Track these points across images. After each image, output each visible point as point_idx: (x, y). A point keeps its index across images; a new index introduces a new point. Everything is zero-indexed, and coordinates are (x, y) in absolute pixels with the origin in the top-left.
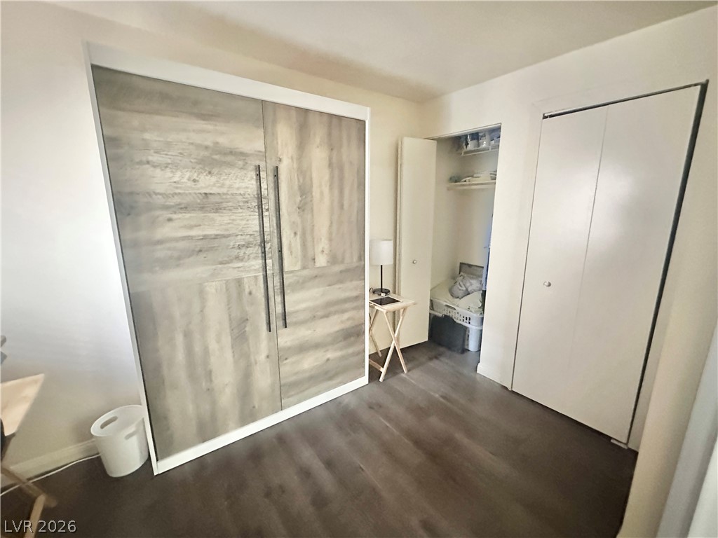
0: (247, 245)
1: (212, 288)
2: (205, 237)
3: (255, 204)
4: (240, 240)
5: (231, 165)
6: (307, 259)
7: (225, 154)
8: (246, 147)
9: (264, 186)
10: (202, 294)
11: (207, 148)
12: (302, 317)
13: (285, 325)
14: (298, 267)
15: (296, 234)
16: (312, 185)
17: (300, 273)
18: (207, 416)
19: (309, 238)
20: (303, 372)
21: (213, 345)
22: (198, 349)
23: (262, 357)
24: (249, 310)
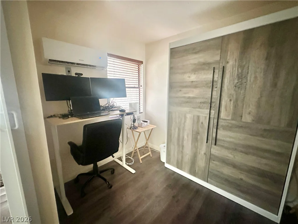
0: (205, 103)
1: (189, 116)
3: (211, 84)
4: (202, 100)
5: (203, 69)
7: (202, 65)
9: (216, 76)
11: (195, 64)
13: (215, 145)
14: (230, 118)
15: (230, 100)
16: (248, 73)
17: (229, 121)
18: (180, 161)
19: (240, 104)
20: (222, 173)
21: (186, 137)
22: (181, 136)
23: (203, 152)
24: (200, 130)
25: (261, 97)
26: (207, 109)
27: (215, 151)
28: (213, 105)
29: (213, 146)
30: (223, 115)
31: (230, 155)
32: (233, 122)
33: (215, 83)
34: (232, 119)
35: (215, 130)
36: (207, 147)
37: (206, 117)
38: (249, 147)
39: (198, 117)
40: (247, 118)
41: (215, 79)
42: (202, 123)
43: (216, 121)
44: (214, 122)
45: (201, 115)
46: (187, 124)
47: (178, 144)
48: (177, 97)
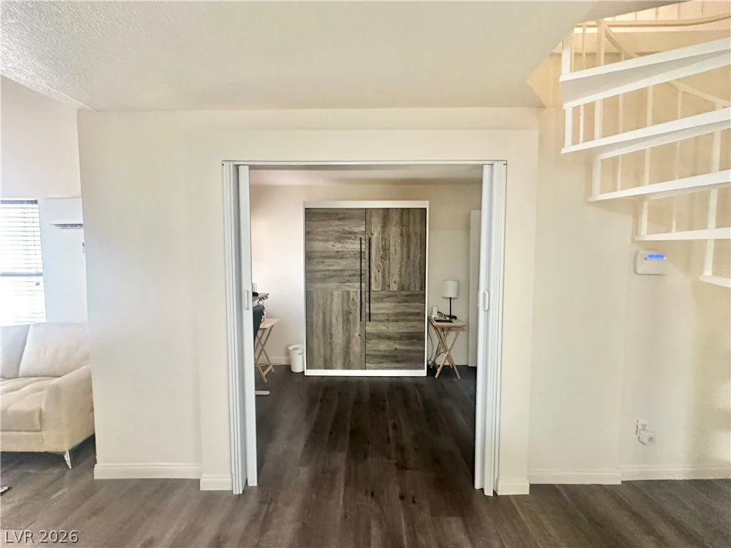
0: (354, 275)
1: (336, 293)
2: (335, 270)
3: (359, 255)
4: (350, 273)
5: (349, 238)
6: (385, 285)
7: (347, 234)
8: (356, 229)
9: (363, 247)
10: (332, 295)
11: (339, 232)
12: (380, 318)
13: (370, 321)
14: (380, 289)
15: (379, 271)
16: (390, 245)
17: (381, 293)
18: (328, 357)
19: (387, 274)
20: (380, 351)
21: (334, 321)
22: (328, 322)
23: (357, 335)
24: (352, 307)
25: (401, 267)
26: (357, 282)
27: (371, 328)
28: (363, 277)
29: (368, 323)
30: (373, 288)
31: (384, 328)
32: (383, 292)
33: (363, 254)
34: (383, 290)
35: (367, 305)
36: (361, 325)
37: (356, 292)
38: (397, 314)
39: (348, 293)
40: (394, 287)
41: (363, 250)
42: (353, 299)
43: (367, 294)
44: (366, 295)
45: (351, 290)
46: (334, 304)
47: (324, 334)
48: (318, 271)
